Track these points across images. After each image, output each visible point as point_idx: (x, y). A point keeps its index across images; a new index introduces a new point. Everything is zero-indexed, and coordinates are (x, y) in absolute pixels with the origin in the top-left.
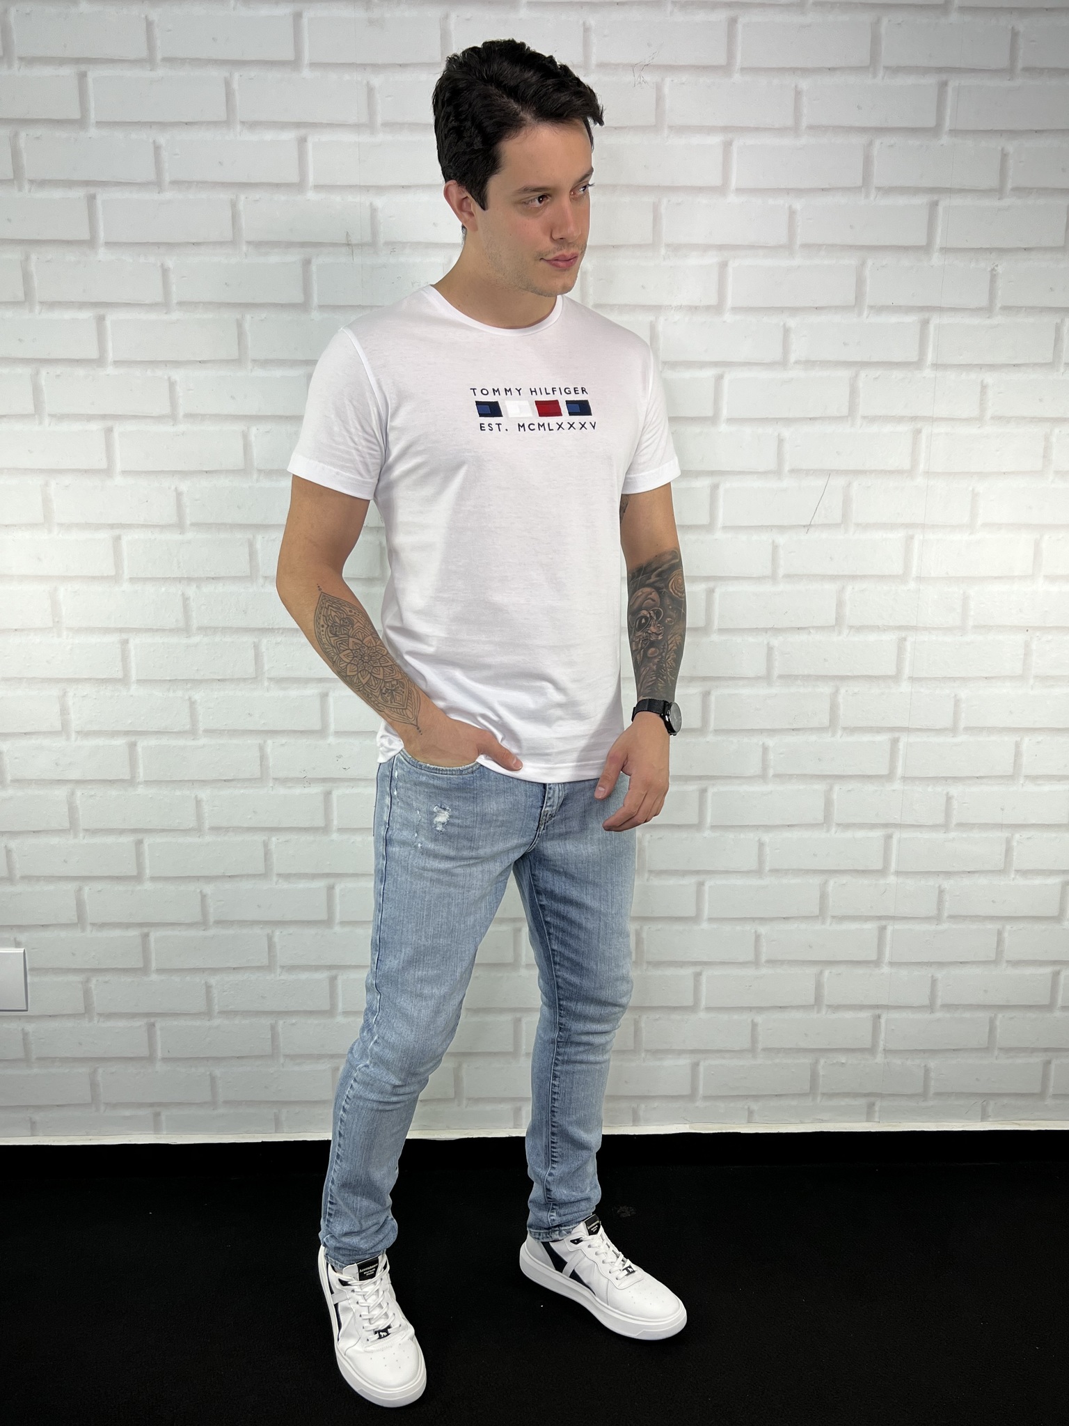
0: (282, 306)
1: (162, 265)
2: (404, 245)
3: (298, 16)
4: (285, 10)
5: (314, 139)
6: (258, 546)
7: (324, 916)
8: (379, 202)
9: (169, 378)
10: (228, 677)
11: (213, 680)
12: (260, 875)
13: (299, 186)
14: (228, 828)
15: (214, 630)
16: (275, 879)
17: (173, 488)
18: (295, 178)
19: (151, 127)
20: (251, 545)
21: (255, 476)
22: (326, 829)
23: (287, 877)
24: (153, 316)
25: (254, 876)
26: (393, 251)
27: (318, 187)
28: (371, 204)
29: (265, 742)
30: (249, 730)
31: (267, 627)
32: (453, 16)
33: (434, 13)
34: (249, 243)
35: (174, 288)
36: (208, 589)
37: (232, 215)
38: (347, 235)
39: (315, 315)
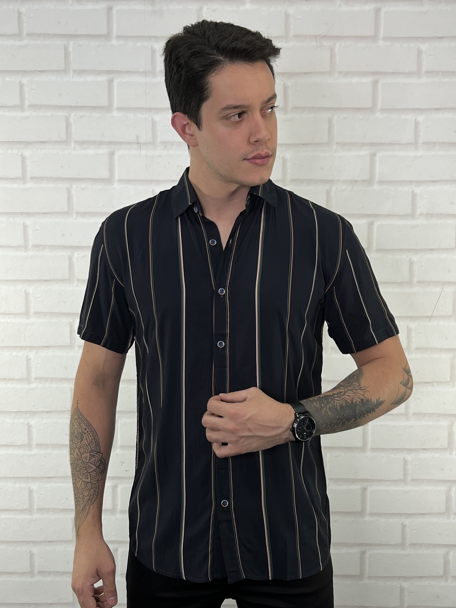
0: (95, 179)
1: (22, 155)
2: (172, 144)
3: (110, 9)
4: (102, 6)
5: (118, 80)
8: (157, 118)
9: (24, 223)
10: (53, 410)
11: (43, 412)
12: (69, 541)
13: (108, 108)
14: (49, 509)
15: (46, 379)
17: (24, 290)
18: (105, 103)
19: (18, 74)
20: (71, 326)
21: (76, 283)
24: (15, 186)
25: (65, 541)
26: (166, 147)
27: (119, 109)
28: (152, 119)
32: (205, 9)
33: (193, 7)
34: (76, 142)
35: (29, 168)
36: (43, 353)
37: (66, 126)
38: (137, 137)
39: (116, 186)
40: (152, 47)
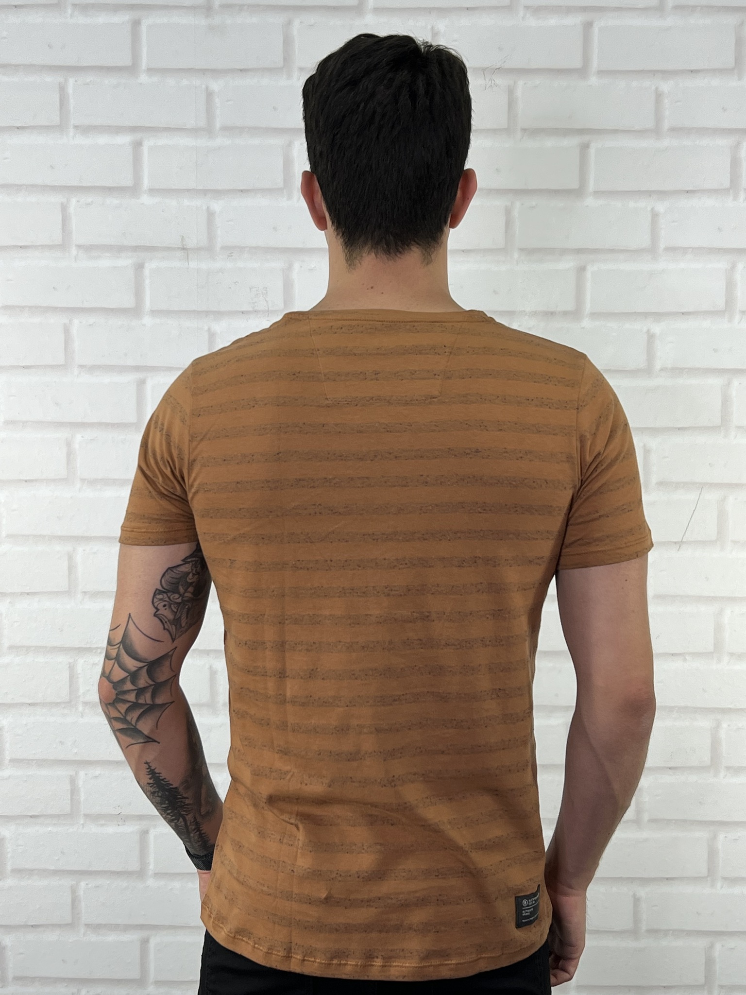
0: (112, 310)
2: (241, 249)
3: (136, 24)
4: (123, 18)
5: (148, 143)
6: (78, 559)
7: (135, 974)
8: (217, 206)
10: (39, 701)
11: (23, 704)
12: (67, 925)
13: (134, 190)
14: (34, 870)
15: (28, 649)
16: (82, 930)
18: (129, 183)
20: (70, 558)
21: (78, 486)
22: (140, 874)
23: (96, 928)
25: (59, 926)
26: (230, 255)
27: (152, 191)
28: (208, 208)
29: (77, 773)
30: (60, 760)
31: (85, 646)
32: (296, 23)
33: (277, 20)
34: (79, 247)
36: (22, 605)
37: (62, 219)
38: (182, 239)
39: (147, 320)
40: (207, 88)
